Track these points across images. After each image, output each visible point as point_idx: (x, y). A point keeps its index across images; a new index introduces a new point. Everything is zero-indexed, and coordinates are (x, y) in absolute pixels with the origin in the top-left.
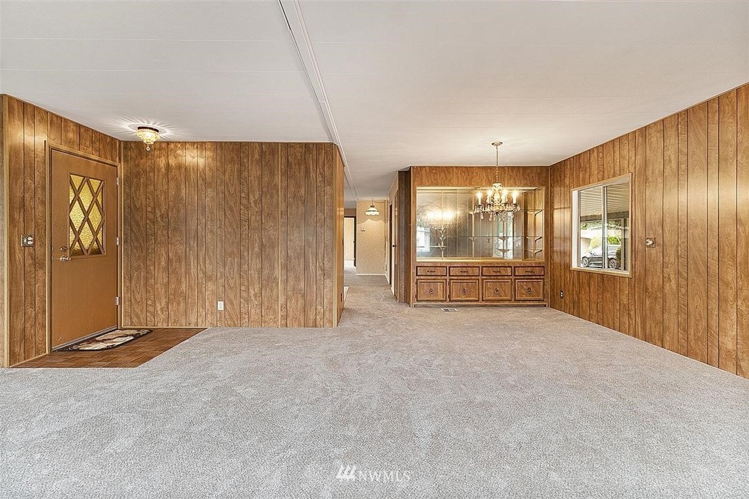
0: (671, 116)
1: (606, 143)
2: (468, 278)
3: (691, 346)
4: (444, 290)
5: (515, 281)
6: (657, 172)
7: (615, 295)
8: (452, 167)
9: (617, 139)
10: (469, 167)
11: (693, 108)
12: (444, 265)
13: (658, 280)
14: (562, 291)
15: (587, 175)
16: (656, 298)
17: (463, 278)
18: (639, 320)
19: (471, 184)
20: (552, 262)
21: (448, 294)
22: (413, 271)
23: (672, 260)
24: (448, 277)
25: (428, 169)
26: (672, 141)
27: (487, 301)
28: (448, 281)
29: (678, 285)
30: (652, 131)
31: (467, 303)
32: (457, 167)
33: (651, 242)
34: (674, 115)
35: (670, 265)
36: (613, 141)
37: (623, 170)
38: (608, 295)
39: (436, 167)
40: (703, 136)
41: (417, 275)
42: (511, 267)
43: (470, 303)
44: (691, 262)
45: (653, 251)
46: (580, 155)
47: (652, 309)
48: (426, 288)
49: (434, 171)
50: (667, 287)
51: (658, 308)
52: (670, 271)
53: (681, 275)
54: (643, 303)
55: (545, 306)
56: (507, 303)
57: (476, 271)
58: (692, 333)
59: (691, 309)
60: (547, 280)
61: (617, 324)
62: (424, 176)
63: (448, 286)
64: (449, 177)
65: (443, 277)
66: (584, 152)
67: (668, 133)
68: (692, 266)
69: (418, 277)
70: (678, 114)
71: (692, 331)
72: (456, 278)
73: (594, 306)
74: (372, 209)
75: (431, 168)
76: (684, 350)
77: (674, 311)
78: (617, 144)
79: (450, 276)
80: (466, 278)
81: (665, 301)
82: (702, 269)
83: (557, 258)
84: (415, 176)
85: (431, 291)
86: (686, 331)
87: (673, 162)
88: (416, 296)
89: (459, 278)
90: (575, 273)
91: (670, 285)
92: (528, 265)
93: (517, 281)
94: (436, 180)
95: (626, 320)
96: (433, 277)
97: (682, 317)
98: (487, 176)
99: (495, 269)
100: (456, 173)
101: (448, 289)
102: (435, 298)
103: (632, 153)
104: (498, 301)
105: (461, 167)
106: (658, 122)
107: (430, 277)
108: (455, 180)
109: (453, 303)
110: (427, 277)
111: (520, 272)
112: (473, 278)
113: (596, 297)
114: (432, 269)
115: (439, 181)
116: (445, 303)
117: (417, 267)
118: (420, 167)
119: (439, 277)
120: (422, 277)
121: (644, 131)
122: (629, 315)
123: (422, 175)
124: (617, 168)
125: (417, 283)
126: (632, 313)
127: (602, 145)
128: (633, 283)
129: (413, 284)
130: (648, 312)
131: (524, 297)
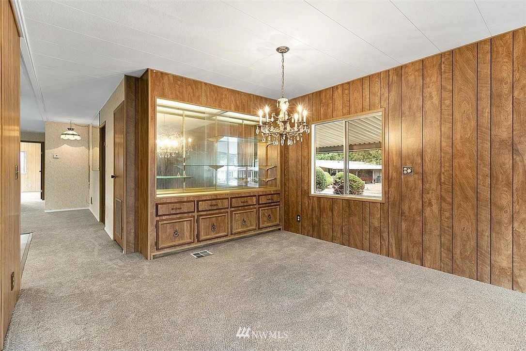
0: (433, 57)
1: (353, 81)
2: (217, 211)
3: (457, 265)
4: (192, 230)
5: (259, 210)
6: (415, 107)
7: (364, 219)
8: (201, 83)
9: (366, 77)
10: (219, 87)
11: (459, 49)
12: (191, 199)
13: (416, 205)
14: (298, 216)
15: (330, 110)
16: (414, 222)
17: (212, 212)
18: (393, 241)
19: (220, 107)
20: (287, 189)
21: (196, 233)
22: (151, 210)
23: (434, 186)
24: (196, 214)
25: (172, 79)
26: (434, 79)
27: (235, 234)
28: (196, 218)
29: (441, 210)
30: (410, 70)
31: (216, 241)
32: (206, 84)
33: (409, 171)
34: (437, 55)
35: (431, 191)
36: (362, 80)
37: (374, 105)
38: (355, 219)
39: (182, 78)
40: (471, 75)
41: (157, 215)
42: (256, 196)
43: (219, 240)
44: (457, 188)
45: (411, 179)
46: (320, 92)
47: (409, 232)
48: (169, 230)
49: (179, 83)
50: (428, 211)
51: (417, 231)
52: (432, 197)
53: (445, 200)
54: (397, 227)
55: (280, 229)
56: (253, 233)
57: (226, 203)
58: (458, 252)
59: (457, 230)
60: (282, 205)
61: (367, 245)
62: (166, 85)
63: (196, 224)
64: (197, 94)
65: (190, 215)
66: (326, 89)
67: (428, 71)
68: (457, 191)
69: (158, 218)
70: (441, 55)
71: (458, 251)
72: (205, 213)
73: (338, 229)
74: (71, 132)
75: (176, 78)
76: (449, 268)
77: (436, 233)
78: (367, 82)
79: (198, 211)
80: (215, 212)
81: (424, 223)
82: (471, 194)
83: (292, 185)
84: (154, 83)
85: (175, 232)
86: (451, 251)
87: (435, 98)
88: (157, 244)
89: (209, 212)
90: (315, 199)
91: (431, 210)
92: (268, 193)
93: (260, 209)
94: (182, 93)
95: (377, 241)
96: (178, 216)
97: (446, 239)
98: (235, 100)
99: (243, 200)
100: (206, 91)
101: (196, 227)
102: (181, 242)
103: (385, 91)
104: (245, 232)
105: (210, 85)
106: (416, 62)
107: (175, 216)
108: (203, 99)
109: (202, 244)
110: (171, 217)
111: (263, 200)
112: (222, 211)
113: (340, 221)
114: (178, 205)
115: (186, 96)
116: (193, 246)
117: (157, 205)
118: (162, 73)
119: (186, 215)
120: (164, 218)
121: (399, 71)
122: (381, 237)
123: (163, 84)
124: (367, 104)
125: (157, 227)
126: (385, 235)
127: (349, 83)
128: (385, 208)
129: (151, 229)
130: (404, 234)
131: (266, 225)
